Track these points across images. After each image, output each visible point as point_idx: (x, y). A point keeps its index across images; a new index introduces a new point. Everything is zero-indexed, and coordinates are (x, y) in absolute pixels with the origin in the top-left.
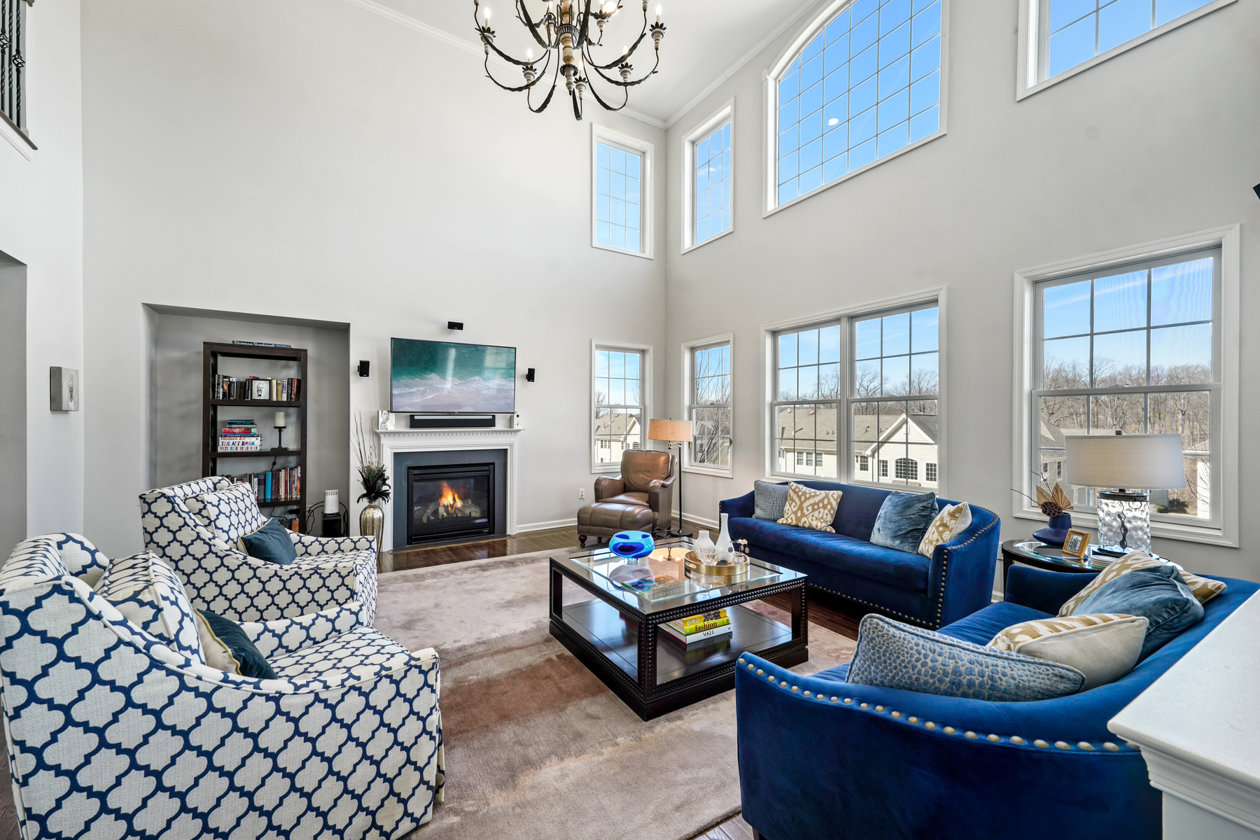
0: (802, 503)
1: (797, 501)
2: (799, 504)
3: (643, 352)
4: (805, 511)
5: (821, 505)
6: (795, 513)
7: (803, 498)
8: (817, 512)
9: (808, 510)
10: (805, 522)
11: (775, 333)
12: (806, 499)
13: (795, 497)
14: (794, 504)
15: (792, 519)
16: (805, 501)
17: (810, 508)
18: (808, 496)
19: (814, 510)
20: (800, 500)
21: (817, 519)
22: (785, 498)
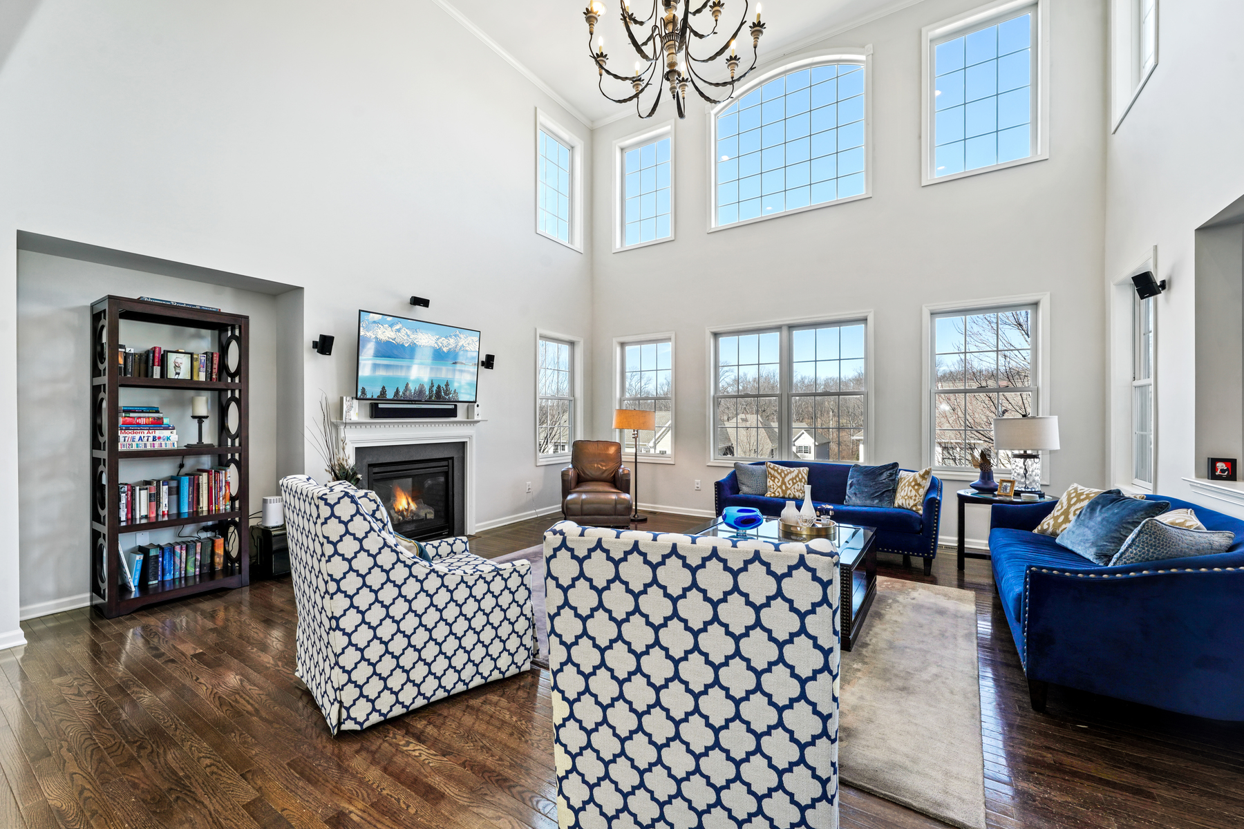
0: (783, 479)
1: (779, 477)
2: (781, 479)
3: (572, 344)
4: (788, 485)
5: (798, 479)
6: (781, 487)
7: (783, 475)
8: (796, 485)
9: (789, 484)
10: (790, 494)
11: (716, 335)
12: (786, 475)
13: (776, 474)
14: (776, 480)
15: (778, 492)
16: (785, 476)
17: (791, 482)
18: (786, 472)
19: (794, 484)
20: (781, 476)
21: (797, 491)
22: (766, 475)
